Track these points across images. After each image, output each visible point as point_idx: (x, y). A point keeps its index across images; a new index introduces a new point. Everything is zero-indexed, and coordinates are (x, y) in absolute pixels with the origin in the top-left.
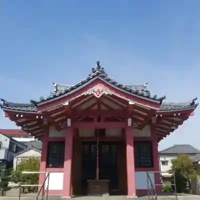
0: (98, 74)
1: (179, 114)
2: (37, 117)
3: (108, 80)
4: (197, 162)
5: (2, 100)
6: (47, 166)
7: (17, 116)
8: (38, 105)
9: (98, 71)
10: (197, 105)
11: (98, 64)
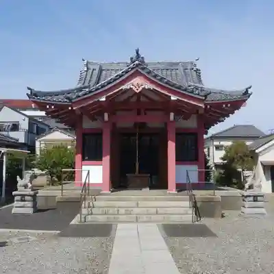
0: (137, 65)
1: (229, 105)
2: (70, 108)
3: (149, 72)
4: (255, 150)
5: (29, 89)
6: (83, 159)
7: (48, 107)
8: (73, 101)
9: (137, 62)
10: (250, 94)
11: (137, 53)
